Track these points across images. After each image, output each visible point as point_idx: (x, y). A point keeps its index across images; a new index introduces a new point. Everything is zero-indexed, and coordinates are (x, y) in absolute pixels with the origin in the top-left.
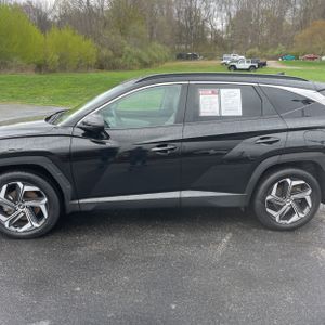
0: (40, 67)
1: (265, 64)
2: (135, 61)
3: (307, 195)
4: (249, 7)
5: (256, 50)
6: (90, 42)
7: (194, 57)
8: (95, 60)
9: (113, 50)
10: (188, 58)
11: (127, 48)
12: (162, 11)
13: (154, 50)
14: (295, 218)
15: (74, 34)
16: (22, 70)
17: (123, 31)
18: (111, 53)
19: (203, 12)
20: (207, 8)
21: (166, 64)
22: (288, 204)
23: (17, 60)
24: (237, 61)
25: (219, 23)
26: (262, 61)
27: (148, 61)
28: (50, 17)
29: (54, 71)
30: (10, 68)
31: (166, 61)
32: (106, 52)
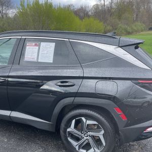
2: (123, 31)
3: (101, 135)
9: (112, 27)
11: (120, 25)
13: (135, 26)
18: (111, 28)
21: (142, 33)
27: (131, 31)
31: (142, 31)
32: (109, 28)
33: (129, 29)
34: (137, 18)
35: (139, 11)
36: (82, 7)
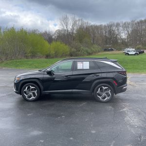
0: (48, 56)
1: (143, 52)
2: (85, 53)
3: (109, 92)
4: (137, 28)
5: (140, 46)
6: (67, 46)
7: (112, 50)
8: (69, 53)
10: (109, 50)
11: (82, 48)
12: (98, 32)
13: (94, 48)
14: (106, 99)
15: (61, 43)
16: (41, 58)
17: (81, 41)
18: (75, 50)
19: (116, 31)
20: (118, 30)
21: (99, 53)
22: (104, 94)
23: (39, 54)
24: (129, 51)
25: (124, 35)
26: (142, 50)
27: (91, 52)
28: (53, 37)
29: (53, 58)
30: (36, 57)
31: (99, 52)
32: (73, 50)
33: (89, 51)
34: (93, 41)
35: (95, 36)
36: (46, 32)
